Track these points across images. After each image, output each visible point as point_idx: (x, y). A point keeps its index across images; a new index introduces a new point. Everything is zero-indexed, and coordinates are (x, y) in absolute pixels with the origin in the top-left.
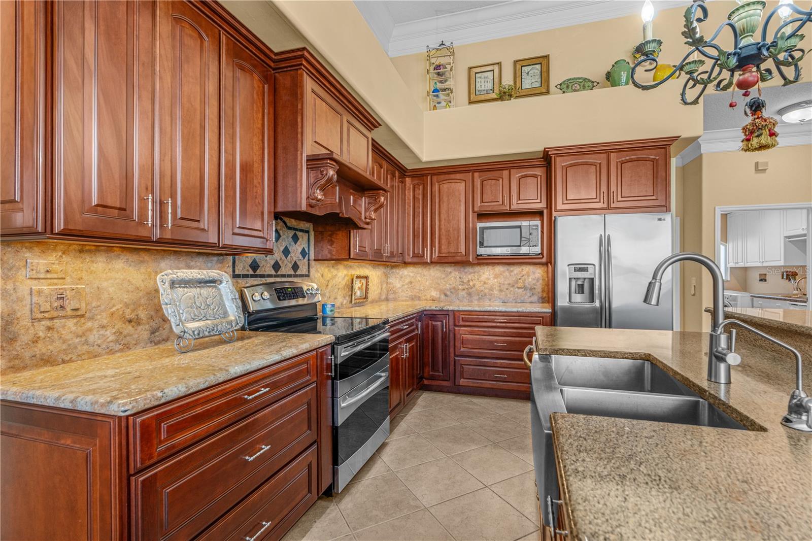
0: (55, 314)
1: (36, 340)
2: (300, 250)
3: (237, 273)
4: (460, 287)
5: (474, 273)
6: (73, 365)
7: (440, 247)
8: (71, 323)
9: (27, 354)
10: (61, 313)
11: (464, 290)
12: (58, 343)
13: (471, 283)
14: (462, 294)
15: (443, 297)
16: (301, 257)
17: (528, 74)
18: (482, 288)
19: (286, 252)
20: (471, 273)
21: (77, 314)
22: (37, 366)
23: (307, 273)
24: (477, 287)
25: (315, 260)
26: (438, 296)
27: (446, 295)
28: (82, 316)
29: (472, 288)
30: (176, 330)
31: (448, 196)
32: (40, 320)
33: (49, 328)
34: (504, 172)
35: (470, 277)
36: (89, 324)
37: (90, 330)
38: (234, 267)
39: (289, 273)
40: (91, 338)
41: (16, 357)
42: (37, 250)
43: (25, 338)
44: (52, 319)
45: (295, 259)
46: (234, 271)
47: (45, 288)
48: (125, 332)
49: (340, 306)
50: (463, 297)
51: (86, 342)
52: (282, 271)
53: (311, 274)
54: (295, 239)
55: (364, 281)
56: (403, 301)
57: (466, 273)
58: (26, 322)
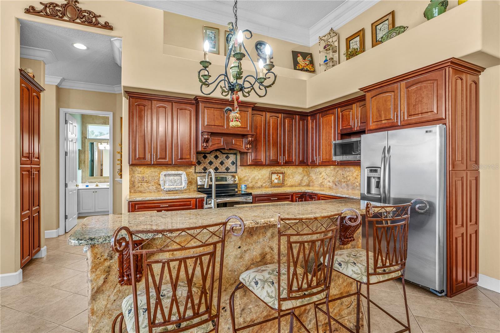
0: (142, 181)
1: (139, 187)
2: (230, 162)
3: (196, 171)
4: (343, 180)
5: (350, 171)
6: (146, 194)
7: (322, 156)
8: (145, 184)
9: (137, 190)
10: (143, 181)
11: (344, 182)
12: (143, 188)
13: (348, 178)
14: (344, 184)
15: (334, 186)
16: (231, 165)
17: (380, 30)
18: (354, 182)
19: (222, 163)
20: (348, 172)
21: (147, 182)
22: (139, 193)
23: (235, 171)
24: (351, 180)
25: (240, 166)
26: (332, 185)
27: (336, 185)
28: (148, 182)
29: (349, 181)
30: (162, 188)
31: (326, 125)
32: (140, 182)
33: (141, 185)
34: (353, 105)
35: (348, 174)
36: (149, 185)
37: (150, 186)
38: (195, 169)
39: (224, 171)
40: (150, 188)
41: (135, 190)
42: (139, 167)
43: (137, 186)
44: (142, 182)
45: (227, 166)
46: (195, 171)
47: (140, 176)
48: (158, 187)
49: (260, 186)
50: (344, 187)
51: (149, 189)
52: (220, 170)
53: (238, 172)
54: (227, 158)
55: (281, 175)
56: (316, 187)
57: (346, 171)
58: (137, 183)
